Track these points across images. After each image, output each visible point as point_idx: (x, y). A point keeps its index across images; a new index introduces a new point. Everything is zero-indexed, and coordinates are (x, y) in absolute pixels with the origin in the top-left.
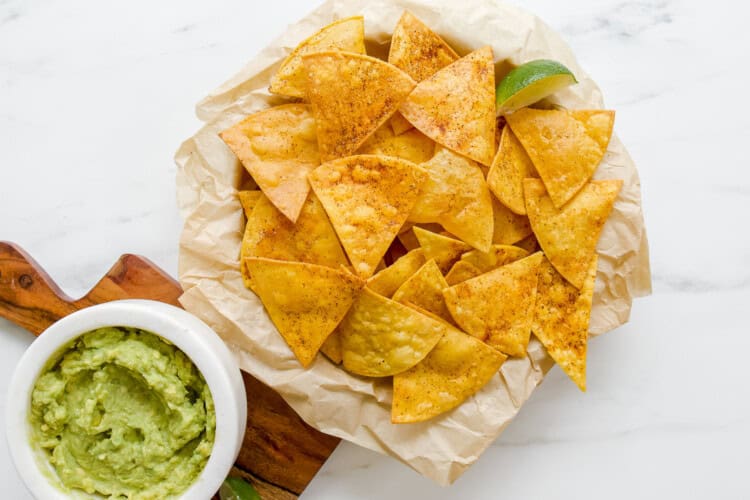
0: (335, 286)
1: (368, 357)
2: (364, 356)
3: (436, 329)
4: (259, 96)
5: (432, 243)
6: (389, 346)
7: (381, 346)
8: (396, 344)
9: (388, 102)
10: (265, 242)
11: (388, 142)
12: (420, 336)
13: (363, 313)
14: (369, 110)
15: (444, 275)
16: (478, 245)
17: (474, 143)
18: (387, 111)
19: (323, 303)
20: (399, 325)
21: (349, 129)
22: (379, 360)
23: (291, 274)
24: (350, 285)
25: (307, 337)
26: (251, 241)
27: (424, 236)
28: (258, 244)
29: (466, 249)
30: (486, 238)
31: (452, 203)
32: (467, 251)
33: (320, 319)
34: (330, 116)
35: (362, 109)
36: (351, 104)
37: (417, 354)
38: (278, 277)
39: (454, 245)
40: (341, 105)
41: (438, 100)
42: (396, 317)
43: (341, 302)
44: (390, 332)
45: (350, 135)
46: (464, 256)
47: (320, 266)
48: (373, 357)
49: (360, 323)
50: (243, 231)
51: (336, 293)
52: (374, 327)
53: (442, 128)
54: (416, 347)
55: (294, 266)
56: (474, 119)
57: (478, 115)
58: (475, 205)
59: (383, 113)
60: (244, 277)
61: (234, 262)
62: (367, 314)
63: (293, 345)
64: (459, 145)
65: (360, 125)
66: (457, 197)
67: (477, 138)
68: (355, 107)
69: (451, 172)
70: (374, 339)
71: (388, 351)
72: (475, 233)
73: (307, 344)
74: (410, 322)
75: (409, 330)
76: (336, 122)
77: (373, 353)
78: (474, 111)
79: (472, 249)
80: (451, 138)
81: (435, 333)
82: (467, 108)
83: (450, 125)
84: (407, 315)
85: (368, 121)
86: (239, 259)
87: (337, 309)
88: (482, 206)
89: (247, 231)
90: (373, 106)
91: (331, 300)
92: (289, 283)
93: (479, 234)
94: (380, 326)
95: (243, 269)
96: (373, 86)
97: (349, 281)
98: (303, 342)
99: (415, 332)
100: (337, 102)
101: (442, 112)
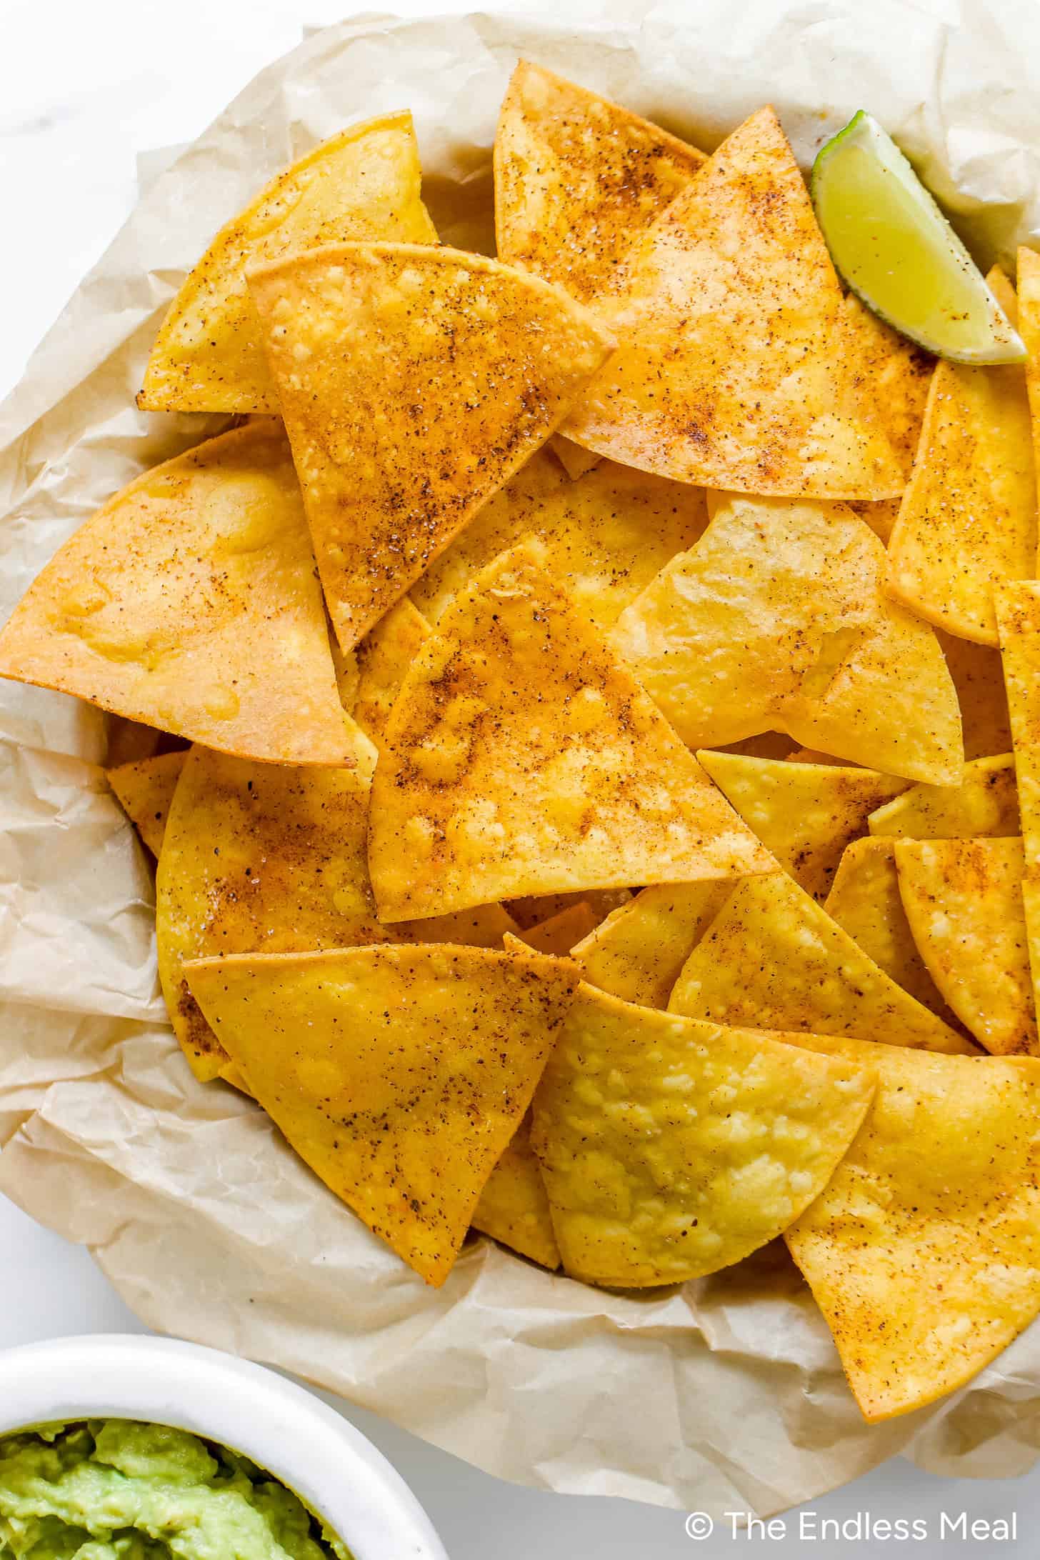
0: (488, 1000)
1: (643, 1220)
2: (629, 1220)
3: (844, 1086)
4: (110, 444)
5: (767, 792)
6: (701, 1167)
7: (680, 1175)
8: (727, 1158)
9: (532, 398)
10: (230, 921)
11: (555, 510)
12: (796, 1116)
13: (600, 1077)
14: (474, 423)
15: (820, 896)
16: (921, 769)
17: (814, 446)
18: (531, 427)
19: (458, 1062)
20: (726, 1092)
21: (413, 490)
22: (681, 1221)
23: (340, 988)
24: (536, 987)
25: (423, 1188)
26: (185, 926)
27: (739, 775)
28: (211, 929)
29: (886, 790)
30: (939, 741)
31: (800, 661)
32: (892, 798)
33: (458, 1120)
34: (346, 453)
35: (450, 424)
36: (414, 411)
37: (801, 1178)
38: (300, 1007)
39: (843, 785)
40: (381, 417)
41: (656, 350)
42: (709, 1069)
43: (515, 1049)
44: (697, 1121)
45: (413, 509)
46: (875, 818)
47: (426, 947)
48: (660, 1217)
49: (594, 1111)
50: (152, 898)
51: (495, 1022)
52: (643, 1115)
53: (696, 433)
54: (789, 1156)
55: (345, 961)
56: (788, 370)
57: (796, 351)
58: (876, 646)
59: (517, 434)
60: (191, 1048)
61: (144, 1004)
62: (616, 1077)
63: (386, 1226)
64: (766, 471)
65: (445, 476)
66: (811, 636)
67: (817, 428)
68: (427, 420)
69: (770, 562)
70: (653, 1155)
71: (702, 1184)
72: (902, 736)
73: (425, 1211)
74: (756, 1078)
75: (760, 1105)
76: (369, 471)
77: (656, 1205)
78: (778, 344)
79: (909, 786)
80: (732, 459)
81: (846, 1099)
82: (756, 344)
83: (719, 418)
84: (742, 1058)
85: (473, 461)
86: (159, 991)
87: (507, 1076)
88: (903, 643)
89: (163, 900)
90: (483, 414)
91: (482, 1047)
92: (337, 1020)
93: (914, 733)
94: (664, 1108)
95: (180, 1023)
96: (482, 349)
97: (530, 976)
98: (415, 1205)
99: (780, 1109)
100: (368, 407)
101: (680, 382)
